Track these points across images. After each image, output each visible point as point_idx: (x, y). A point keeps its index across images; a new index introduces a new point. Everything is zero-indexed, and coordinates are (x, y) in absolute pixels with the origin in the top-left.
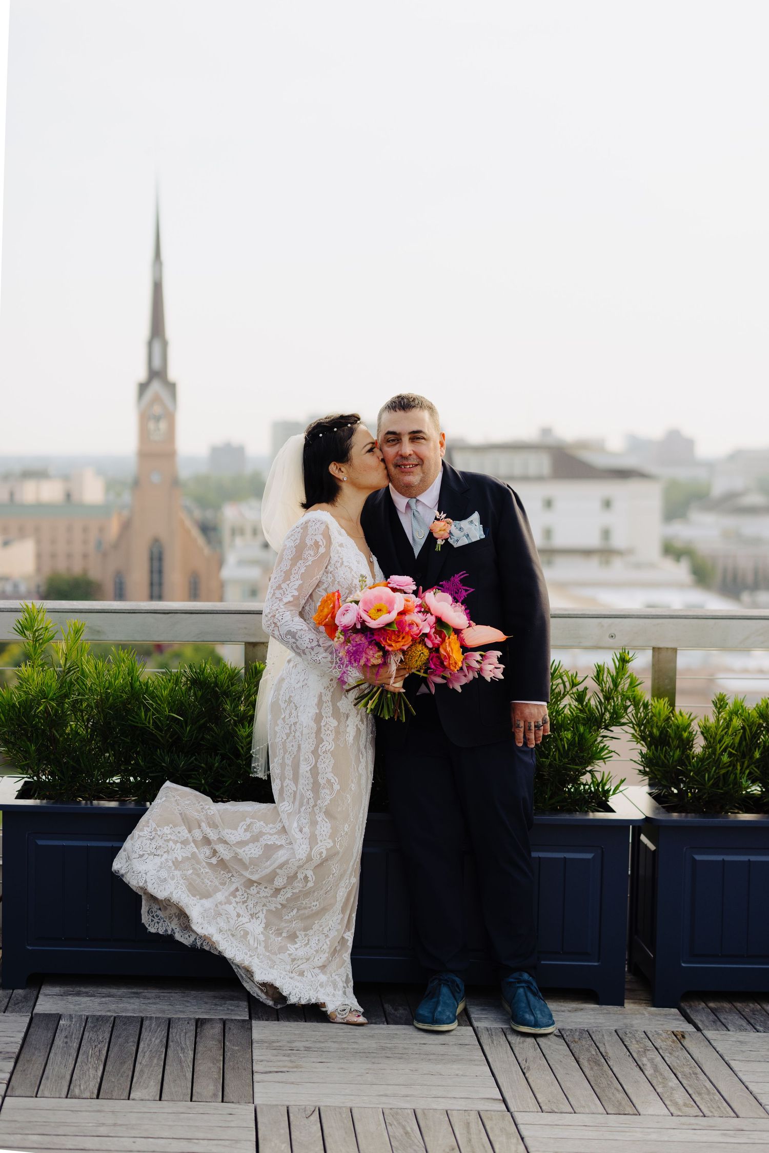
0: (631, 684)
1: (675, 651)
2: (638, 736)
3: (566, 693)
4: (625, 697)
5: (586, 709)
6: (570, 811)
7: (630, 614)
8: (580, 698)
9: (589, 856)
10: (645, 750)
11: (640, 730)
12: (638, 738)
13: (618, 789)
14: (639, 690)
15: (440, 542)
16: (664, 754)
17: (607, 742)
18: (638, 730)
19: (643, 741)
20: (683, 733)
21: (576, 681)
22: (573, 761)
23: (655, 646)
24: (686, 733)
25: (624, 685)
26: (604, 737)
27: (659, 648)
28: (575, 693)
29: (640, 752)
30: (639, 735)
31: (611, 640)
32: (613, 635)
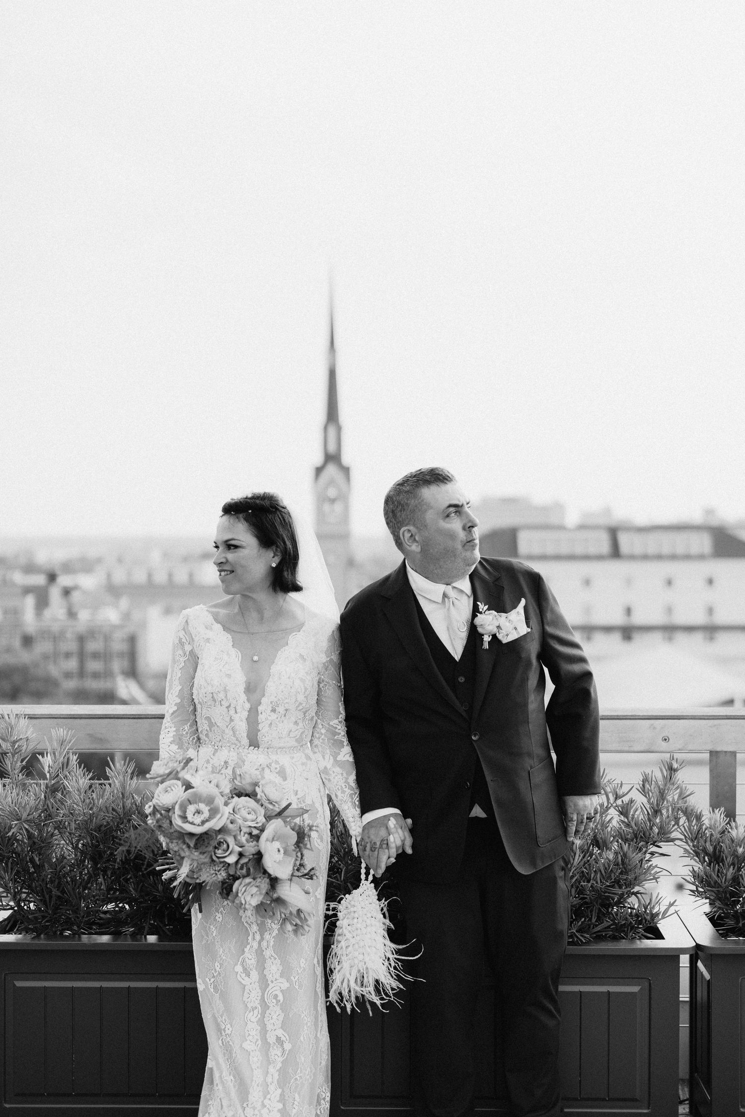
0: (681, 794)
1: (734, 754)
2: (692, 851)
3: (610, 805)
4: (676, 809)
5: (633, 824)
6: (615, 939)
7: (684, 714)
8: (624, 811)
9: (635, 989)
10: (698, 867)
11: (694, 846)
12: (690, 853)
13: (667, 912)
14: (692, 801)
15: (487, 639)
16: (716, 872)
17: (656, 861)
18: (691, 844)
19: (697, 856)
20: (738, 848)
21: (620, 792)
22: (617, 883)
23: (713, 750)
24: (741, 849)
25: (672, 796)
26: (652, 854)
27: (717, 752)
28: (620, 806)
29: (691, 869)
30: (691, 849)
31: (664, 744)
32: (666, 738)
